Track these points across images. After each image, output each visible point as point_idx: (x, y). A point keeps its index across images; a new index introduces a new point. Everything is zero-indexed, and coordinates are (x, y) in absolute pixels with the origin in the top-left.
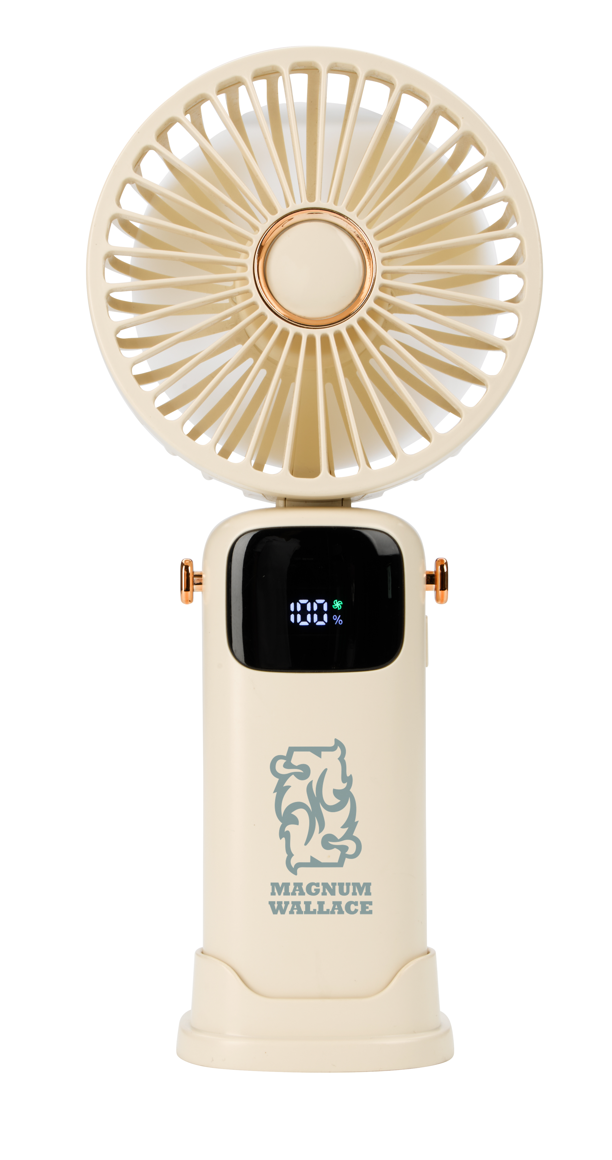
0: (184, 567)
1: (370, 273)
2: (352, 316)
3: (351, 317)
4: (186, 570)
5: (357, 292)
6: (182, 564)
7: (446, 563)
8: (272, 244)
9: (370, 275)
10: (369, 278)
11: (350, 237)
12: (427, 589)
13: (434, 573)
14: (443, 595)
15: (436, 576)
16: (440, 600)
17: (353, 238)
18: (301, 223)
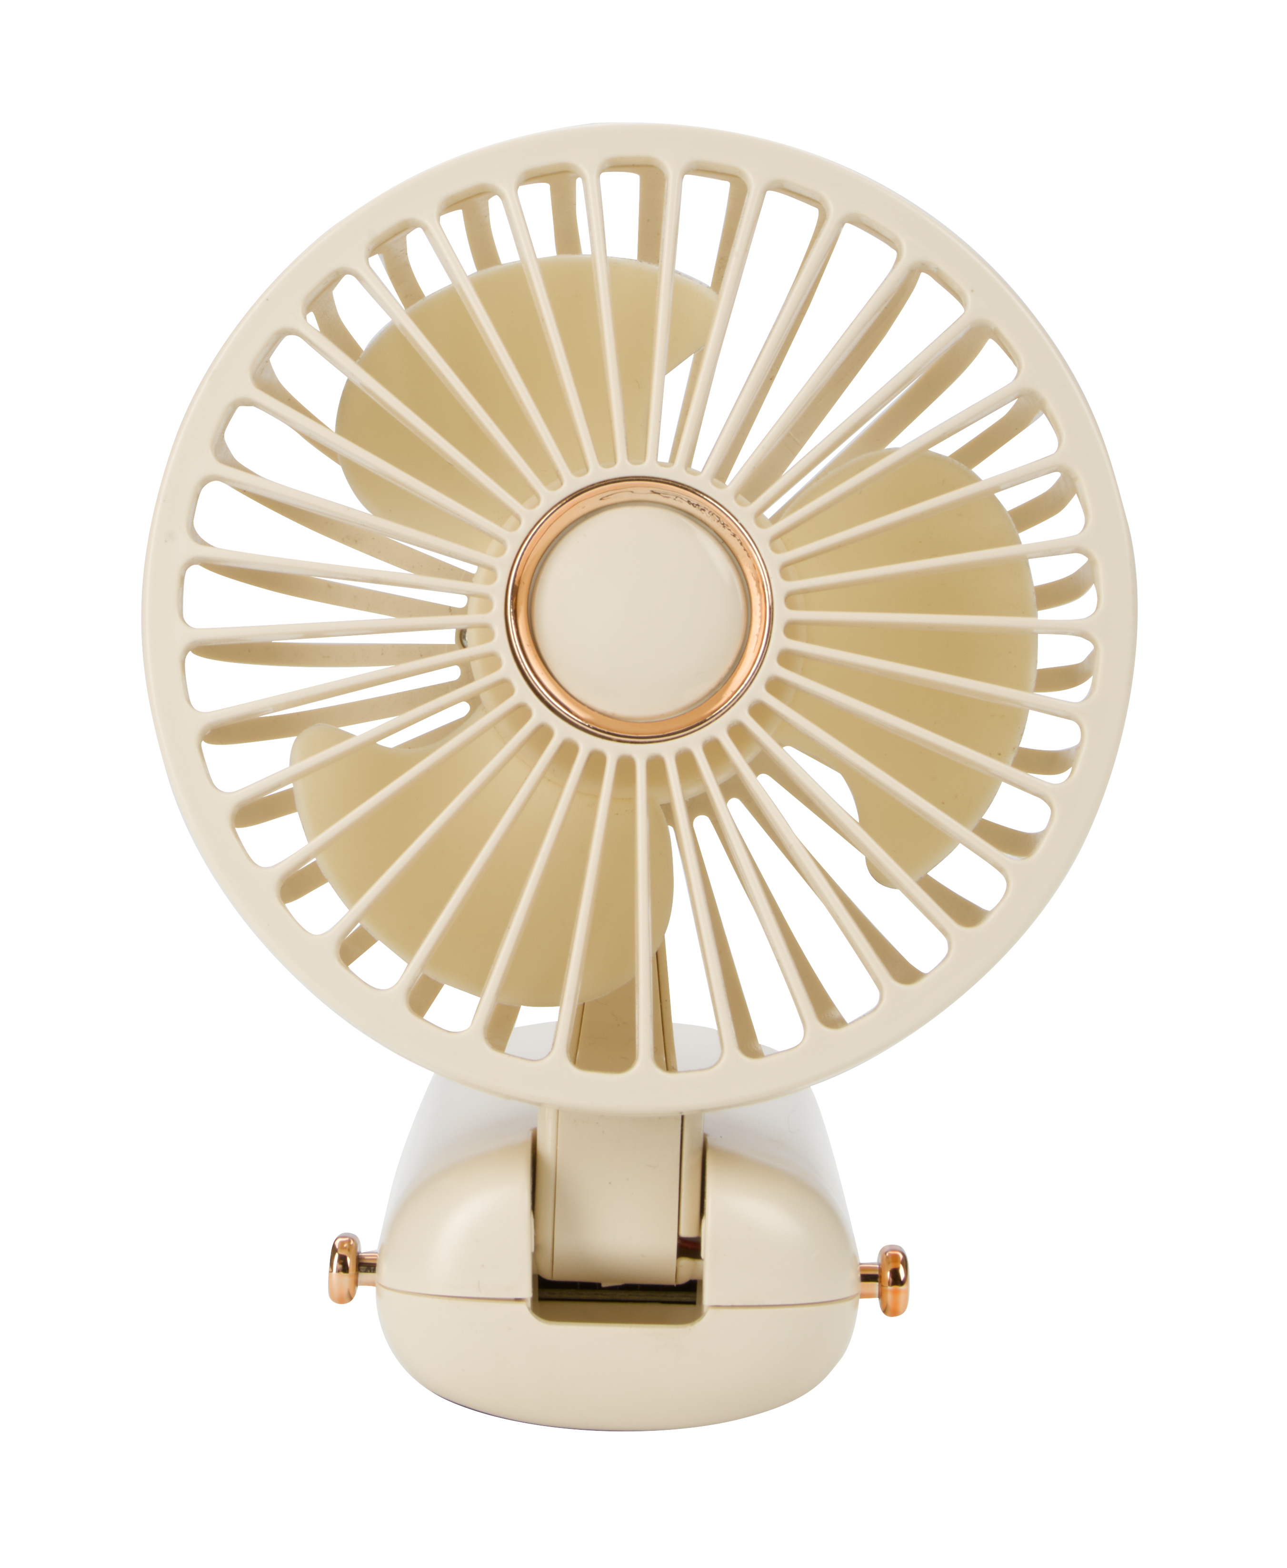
0: (337, 1256)
1: (760, 625)
2: (716, 719)
3: (714, 721)
4: (342, 1261)
5: (729, 662)
6: (334, 1250)
7: (905, 1263)
8: (548, 551)
9: (760, 629)
10: (758, 636)
11: (719, 542)
12: (863, 1296)
13: (877, 1273)
14: (896, 1302)
15: (881, 1277)
16: (890, 1310)
17: (724, 544)
18: (611, 508)
